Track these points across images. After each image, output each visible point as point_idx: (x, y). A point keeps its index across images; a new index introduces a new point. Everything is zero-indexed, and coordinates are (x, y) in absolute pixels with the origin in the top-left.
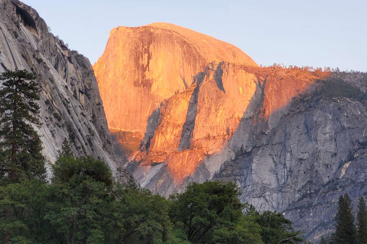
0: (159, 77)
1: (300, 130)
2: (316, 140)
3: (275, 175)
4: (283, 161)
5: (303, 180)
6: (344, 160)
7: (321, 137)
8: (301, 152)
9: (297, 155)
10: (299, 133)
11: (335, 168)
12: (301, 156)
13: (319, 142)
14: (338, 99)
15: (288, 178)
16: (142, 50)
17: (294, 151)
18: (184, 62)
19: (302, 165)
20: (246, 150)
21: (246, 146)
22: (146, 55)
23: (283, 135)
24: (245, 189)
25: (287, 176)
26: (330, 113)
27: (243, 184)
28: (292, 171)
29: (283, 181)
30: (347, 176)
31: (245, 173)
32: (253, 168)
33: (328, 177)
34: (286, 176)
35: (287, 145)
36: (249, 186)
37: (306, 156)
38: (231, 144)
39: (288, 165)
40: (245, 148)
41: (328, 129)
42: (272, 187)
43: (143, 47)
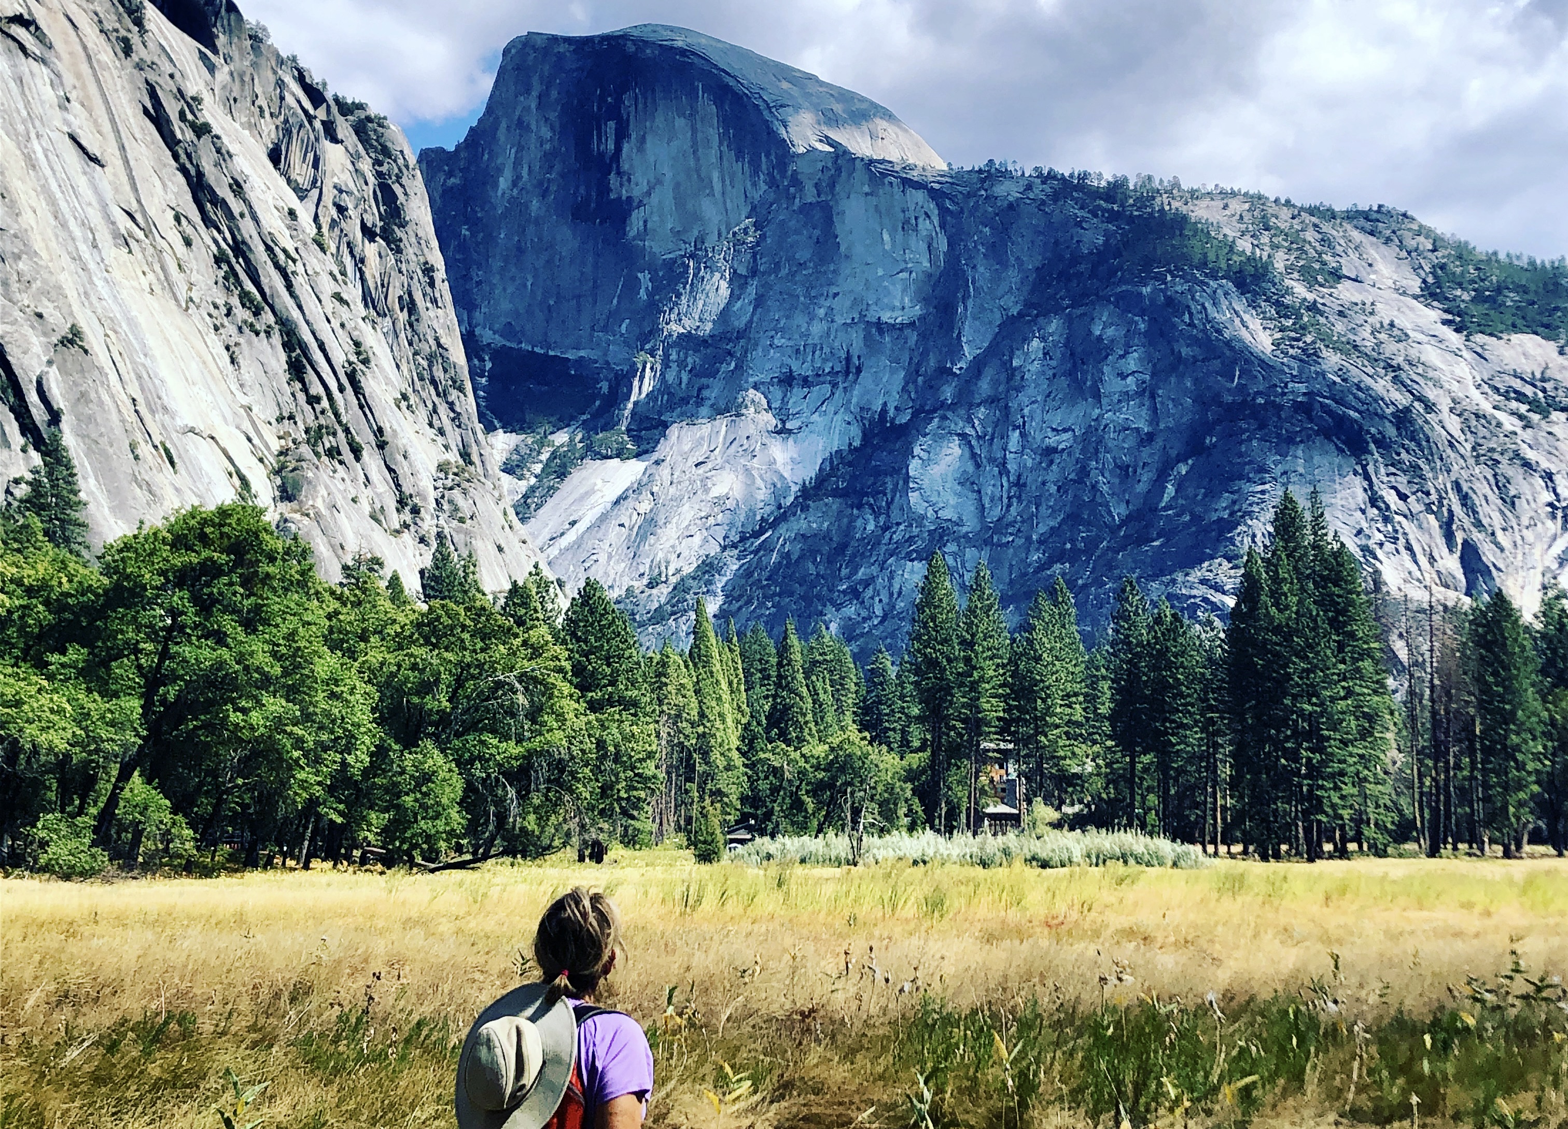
0: (649, 194)
1: (1054, 363)
2: (1097, 396)
3: (975, 495)
4: (999, 455)
5: (1054, 511)
6: (1173, 453)
7: (1112, 385)
8: (1054, 430)
9: (1039, 437)
10: (1051, 373)
11: (1146, 477)
12: (1053, 440)
13: (1104, 401)
14: (1169, 271)
15: (1009, 506)
16: (599, 108)
17: (1032, 427)
18: (724, 148)
19: (1054, 467)
20: (893, 419)
21: (896, 408)
22: (612, 124)
23: (1003, 377)
24: (887, 535)
25: (1009, 498)
26: (1142, 316)
27: (882, 519)
28: (1025, 485)
29: (996, 512)
30: (1181, 501)
31: (890, 486)
32: (911, 473)
33: (1128, 502)
34: (1005, 501)
35: (1013, 405)
36: (898, 524)
37: (1064, 440)
38: (854, 400)
39: (1012, 467)
40: (892, 412)
41: (1132, 362)
42: (964, 529)
43: (602, 99)
